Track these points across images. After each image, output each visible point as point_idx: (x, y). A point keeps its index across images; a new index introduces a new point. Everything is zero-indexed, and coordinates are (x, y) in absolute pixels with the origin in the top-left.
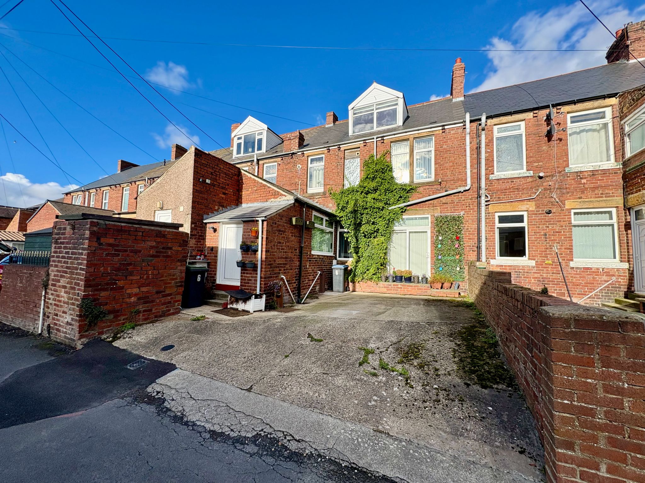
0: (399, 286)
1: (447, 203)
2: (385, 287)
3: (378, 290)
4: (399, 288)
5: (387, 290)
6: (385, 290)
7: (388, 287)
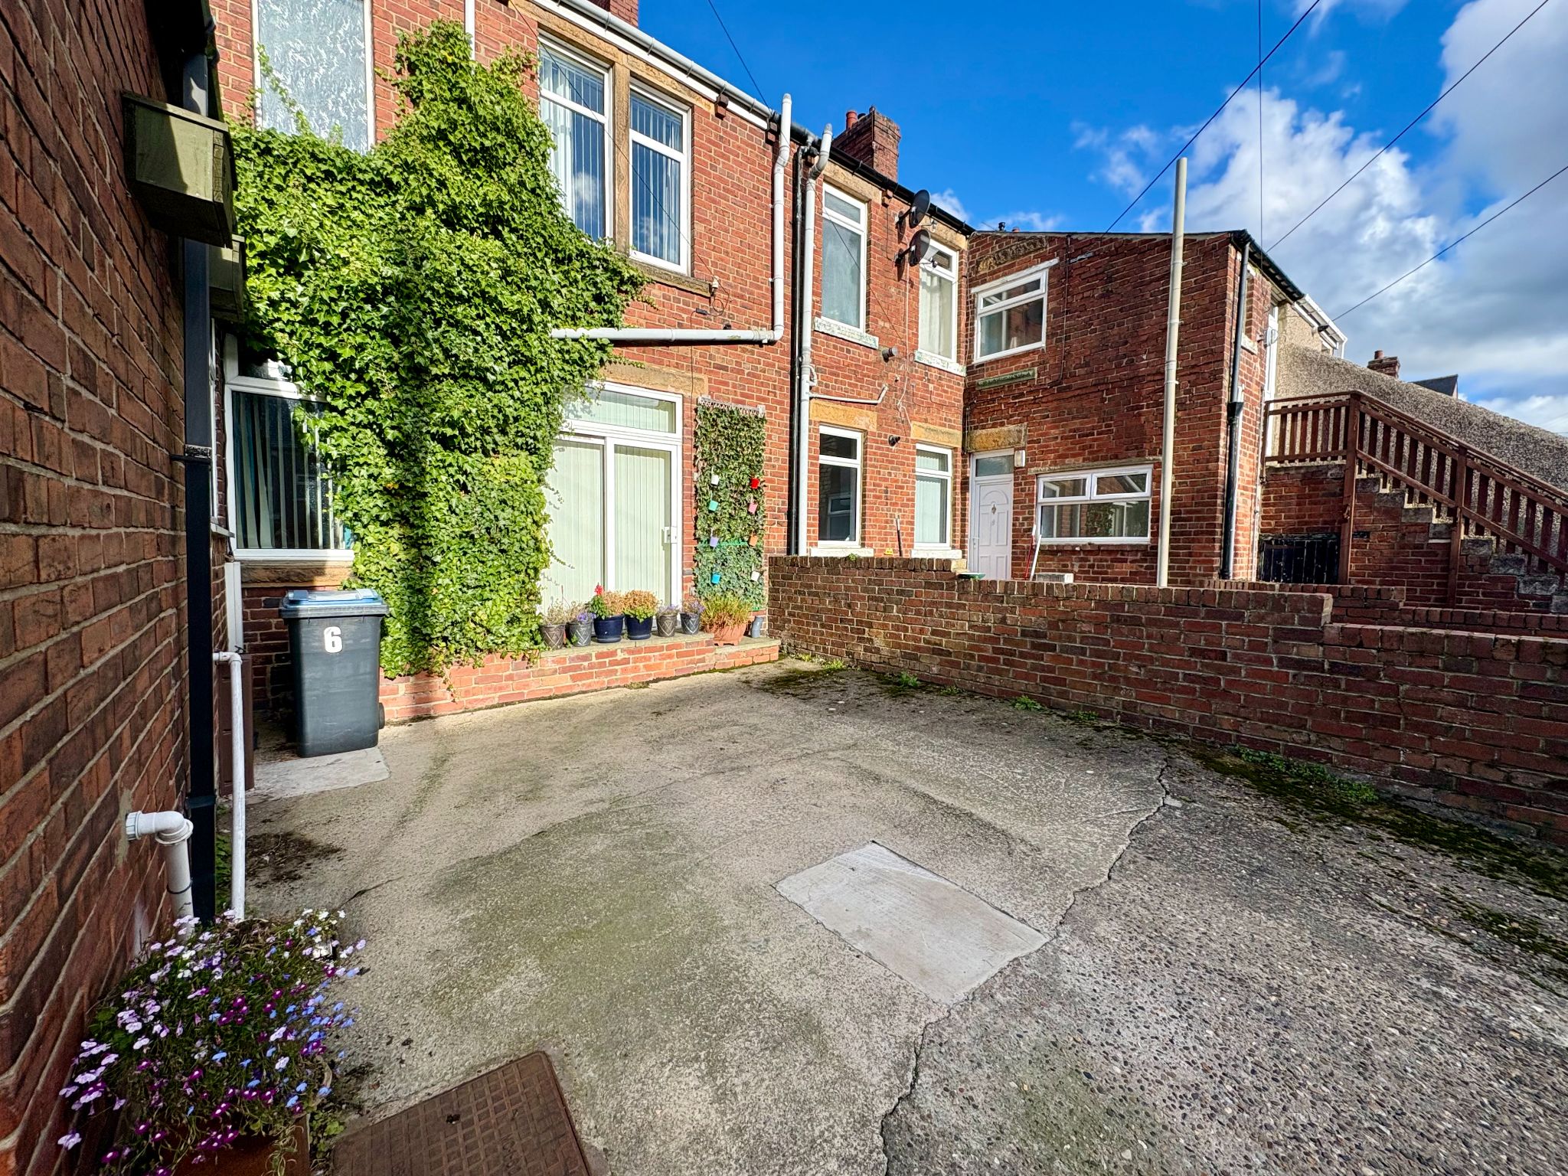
0: (620, 656)
1: (725, 368)
2: (565, 670)
3: (536, 686)
4: (618, 663)
5: (574, 678)
6: (565, 681)
7: (579, 667)
